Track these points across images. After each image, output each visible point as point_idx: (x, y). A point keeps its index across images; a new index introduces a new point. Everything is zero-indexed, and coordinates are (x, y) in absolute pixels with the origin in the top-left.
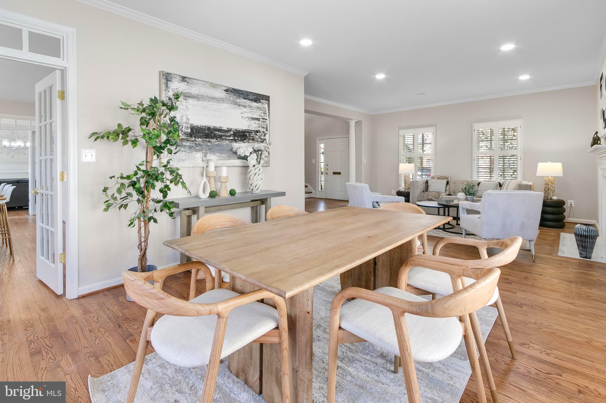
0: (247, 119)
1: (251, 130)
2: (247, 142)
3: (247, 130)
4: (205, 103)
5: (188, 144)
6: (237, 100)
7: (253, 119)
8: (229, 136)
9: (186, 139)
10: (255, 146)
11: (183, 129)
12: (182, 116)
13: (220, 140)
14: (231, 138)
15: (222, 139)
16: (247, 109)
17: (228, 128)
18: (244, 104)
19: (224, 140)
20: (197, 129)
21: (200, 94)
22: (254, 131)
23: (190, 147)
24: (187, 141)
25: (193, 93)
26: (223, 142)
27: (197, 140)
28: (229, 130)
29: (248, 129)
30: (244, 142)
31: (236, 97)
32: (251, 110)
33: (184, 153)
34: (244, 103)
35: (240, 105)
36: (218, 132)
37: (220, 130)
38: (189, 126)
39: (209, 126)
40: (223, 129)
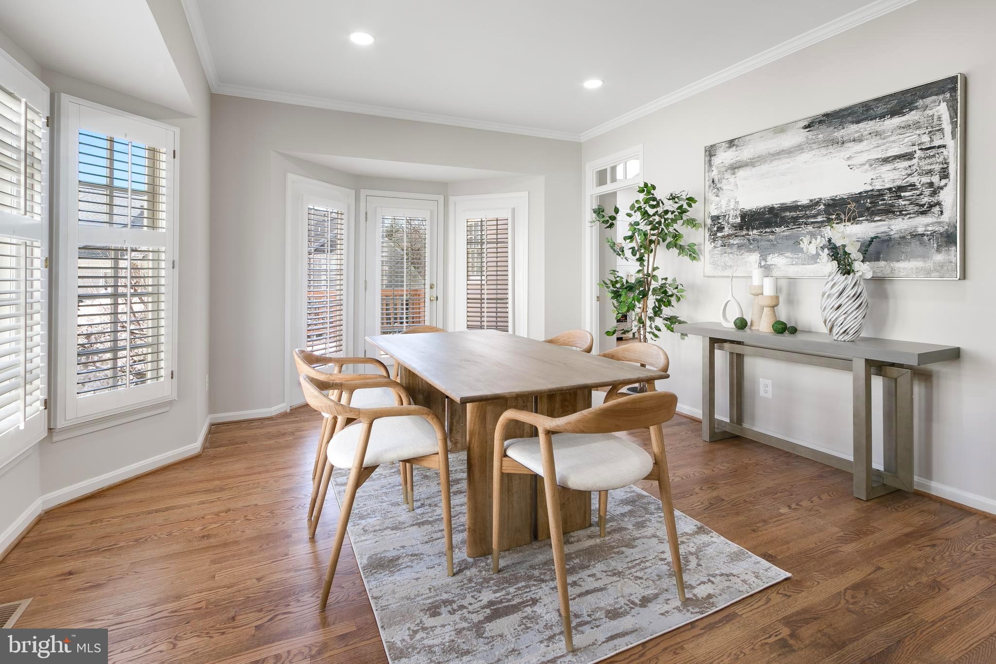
0: (867, 166)
1: (879, 190)
2: (867, 220)
3: (865, 192)
4: (764, 168)
5: (735, 241)
6: (836, 134)
7: (886, 160)
8: (815, 216)
9: (734, 234)
10: (893, 227)
11: (731, 220)
12: (729, 201)
13: (794, 227)
14: (820, 219)
15: (798, 225)
16: (865, 143)
17: (811, 201)
18: (856, 135)
19: (803, 226)
20: (752, 216)
21: (757, 155)
22: (890, 189)
23: (740, 246)
24: (736, 236)
25: (745, 159)
26: (800, 229)
27: (750, 233)
28: (815, 204)
29: (870, 188)
30: (857, 223)
31: (832, 128)
32: (880, 142)
33: (731, 256)
34: (857, 132)
35: (843, 143)
36: (790, 212)
37: (794, 207)
38: (738, 212)
39: (771, 206)
40: (799, 204)
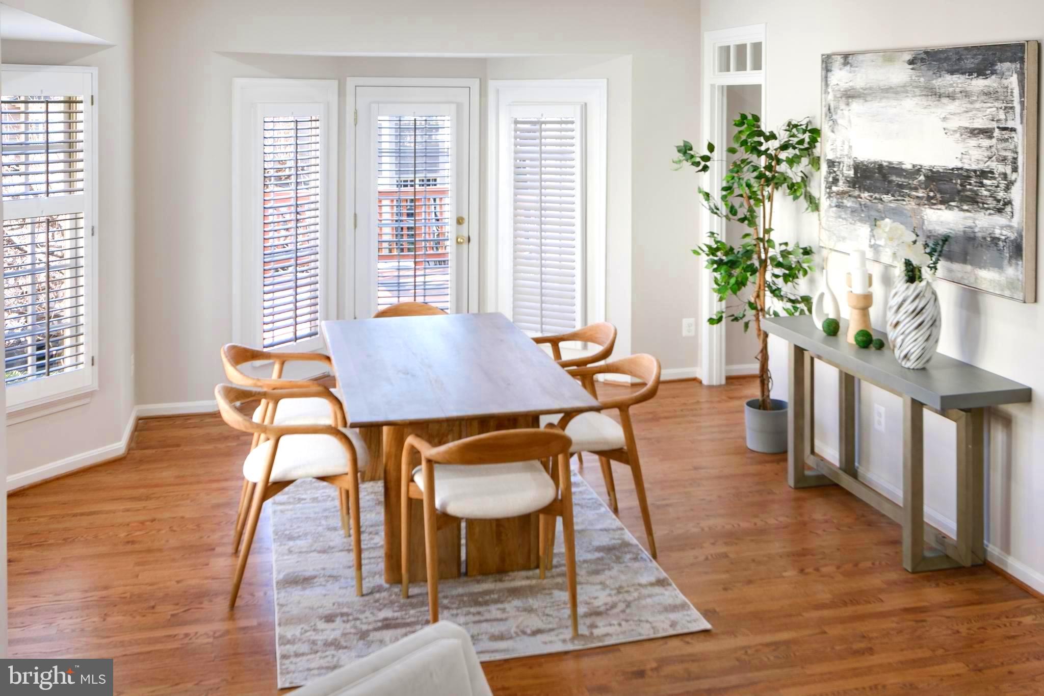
0: (958, 135)
1: (967, 170)
2: (957, 207)
3: (958, 169)
4: (875, 106)
5: (848, 203)
6: (934, 82)
7: (975, 132)
8: (916, 189)
9: (848, 192)
10: (977, 222)
11: (845, 172)
12: (843, 143)
13: (900, 198)
14: (921, 193)
15: (903, 196)
16: (957, 103)
17: (914, 166)
18: (951, 89)
19: (906, 199)
20: (865, 171)
21: (868, 86)
22: (975, 171)
23: (853, 211)
24: (850, 196)
25: (858, 87)
26: (904, 203)
27: (862, 195)
28: (917, 171)
29: (960, 165)
30: (950, 208)
31: (931, 73)
32: (969, 106)
33: (844, 222)
34: (951, 85)
35: (940, 97)
36: (897, 177)
37: (897, 170)
38: (852, 163)
39: (880, 162)
40: (904, 167)
